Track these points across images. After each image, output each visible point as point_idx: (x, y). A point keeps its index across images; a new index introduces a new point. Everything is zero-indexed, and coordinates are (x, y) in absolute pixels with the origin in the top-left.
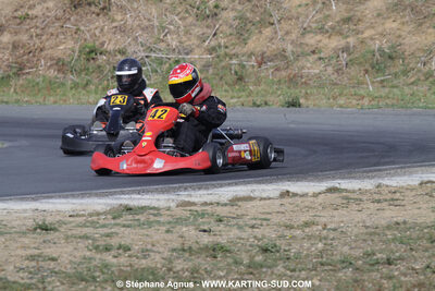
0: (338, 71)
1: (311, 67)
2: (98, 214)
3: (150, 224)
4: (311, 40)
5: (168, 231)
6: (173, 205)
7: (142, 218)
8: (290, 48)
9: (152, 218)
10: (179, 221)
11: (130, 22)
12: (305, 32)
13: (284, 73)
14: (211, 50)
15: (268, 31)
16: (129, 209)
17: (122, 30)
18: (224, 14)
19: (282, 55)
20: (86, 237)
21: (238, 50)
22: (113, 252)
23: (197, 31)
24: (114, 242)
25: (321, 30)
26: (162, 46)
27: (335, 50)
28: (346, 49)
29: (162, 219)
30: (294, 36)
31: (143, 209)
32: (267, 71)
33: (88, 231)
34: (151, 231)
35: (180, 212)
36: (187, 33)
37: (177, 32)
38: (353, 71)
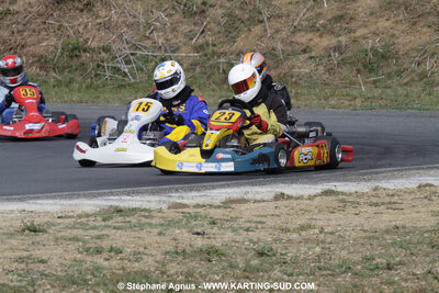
0: (330, 71)
1: (302, 67)
2: (88, 216)
3: (141, 226)
4: (302, 38)
5: (160, 234)
6: (164, 207)
7: (133, 220)
8: (279, 46)
9: (144, 220)
10: (171, 223)
11: (115, 18)
12: (296, 30)
14: (198, 49)
15: (257, 29)
16: (119, 211)
17: (107, 26)
18: (212, 11)
19: (272, 53)
20: (76, 239)
21: (226, 48)
22: (105, 255)
23: (185, 28)
24: (106, 244)
25: (313, 29)
26: (148, 43)
27: (327, 49)
28: (338, 49)
29: (153, 221)
30: (284, 34)
31: (134, 210)
33: (75, 232)
34: (143, 234)
35: (172, 214)
36: (174, 30)
37: (163, 29)
38: (345, 71)
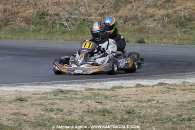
0: (163, 26)
1: (150, 24)
2: (47, 93)
3: (72, 99)
4: (150, 11)
5: (81, 102)
6: (83, 90)
7: (68, 96)
8: (140, 14)
9: (73, 96)
10: (87, 98)
12: (147, 6)
13: (136, 27)
14: (101, 15)
15: (129, 6)
16: (62, 91)
17: (57, 4)
19: (136, 17)
20: (41, 104)
21: (114, 14)
22: (55, 112)
23: (95, 5)
24: (55, 107)
25: (156, 6)
26: (77, 12)
27: (162, 16)
28: (167, 16)
29: (78, 97)
30: (142, 9)
31: (69, 91)
32: (128, 25)
33: (41, 101)
34: (73, 102)
35: (87, 93)
36: (89, 6)
37: (84, 5)
38: (170, 26)
